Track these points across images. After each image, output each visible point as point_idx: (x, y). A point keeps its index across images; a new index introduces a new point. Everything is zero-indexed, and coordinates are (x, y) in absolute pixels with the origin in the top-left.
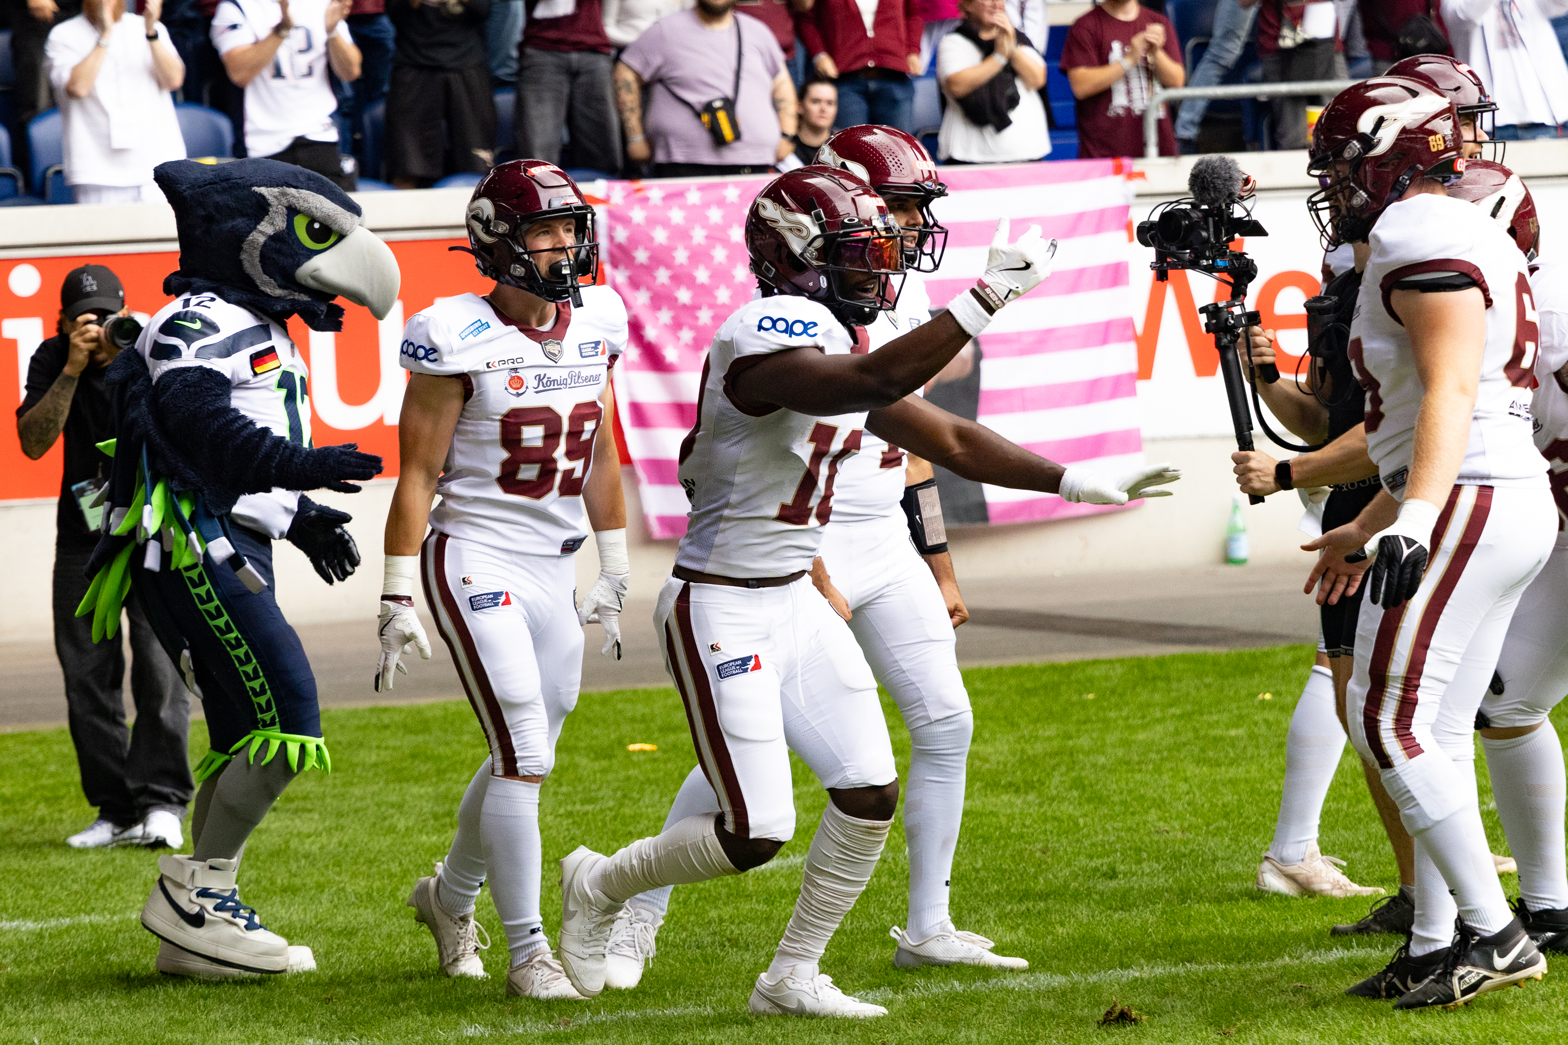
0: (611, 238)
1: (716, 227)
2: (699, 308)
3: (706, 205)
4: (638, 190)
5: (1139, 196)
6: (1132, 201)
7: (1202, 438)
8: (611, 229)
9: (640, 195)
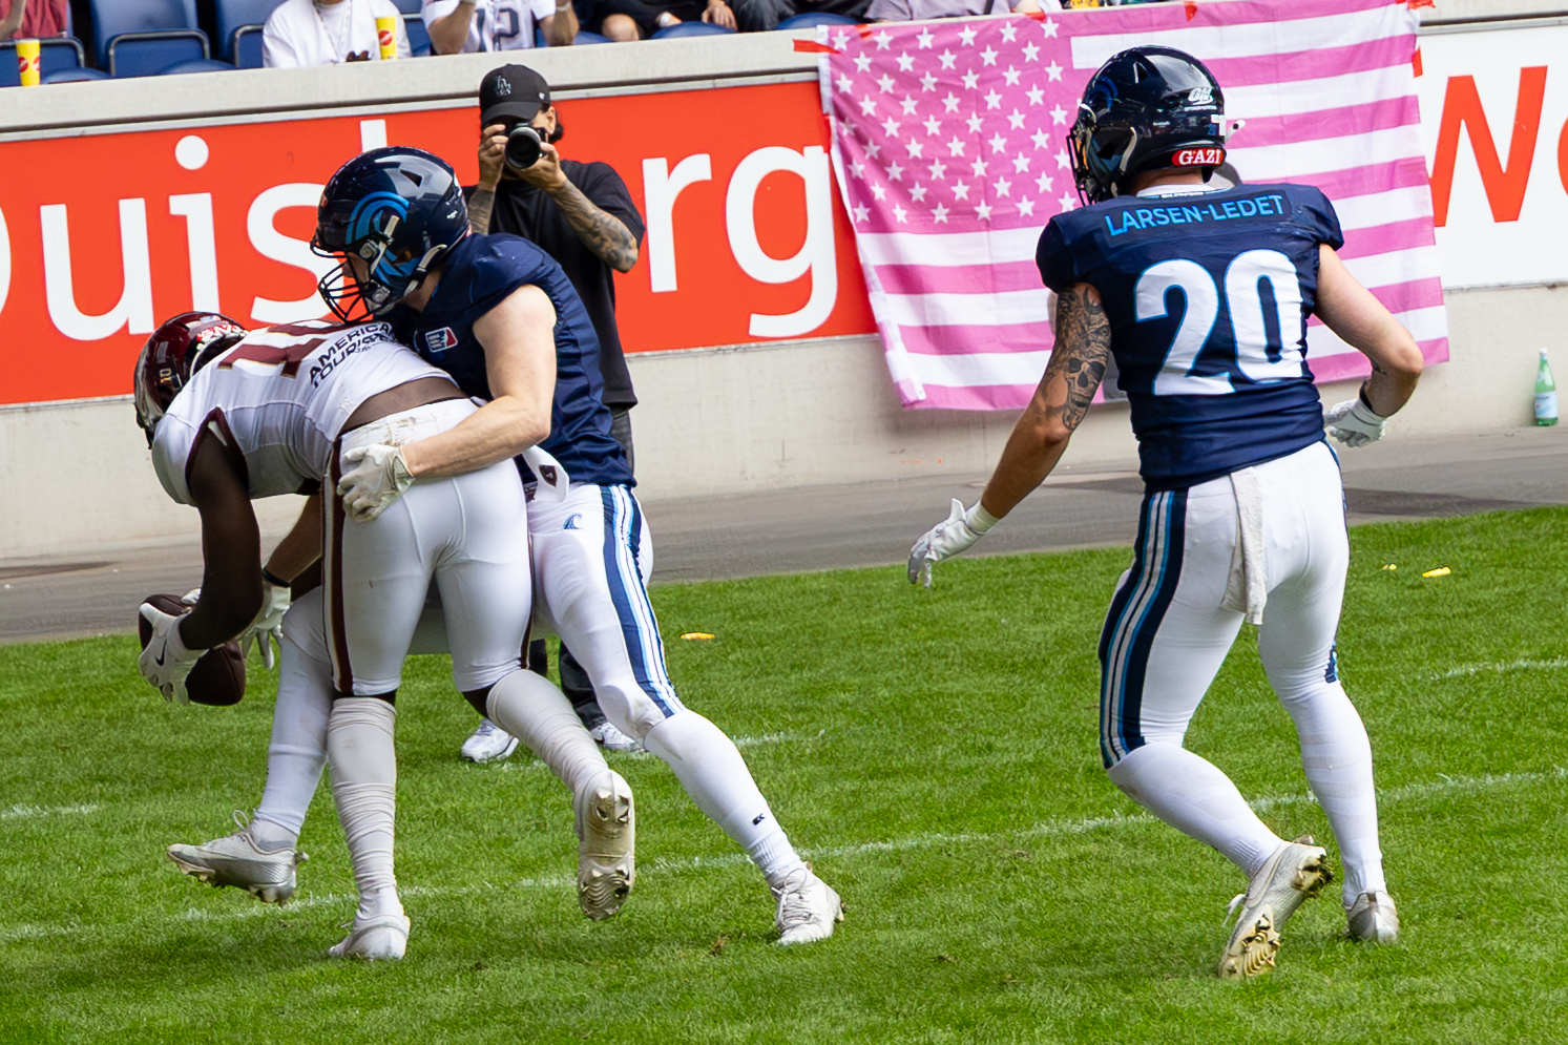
0: (835, 88)
1: (949, 73)
2: (932, 162)
3: (939, 50)
4: (864, 35)
5: (1423, 24)
6: (1418, 30)
7: (1502, 287)
8: (834, 78)
9: (867, 39)
